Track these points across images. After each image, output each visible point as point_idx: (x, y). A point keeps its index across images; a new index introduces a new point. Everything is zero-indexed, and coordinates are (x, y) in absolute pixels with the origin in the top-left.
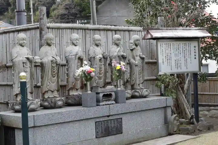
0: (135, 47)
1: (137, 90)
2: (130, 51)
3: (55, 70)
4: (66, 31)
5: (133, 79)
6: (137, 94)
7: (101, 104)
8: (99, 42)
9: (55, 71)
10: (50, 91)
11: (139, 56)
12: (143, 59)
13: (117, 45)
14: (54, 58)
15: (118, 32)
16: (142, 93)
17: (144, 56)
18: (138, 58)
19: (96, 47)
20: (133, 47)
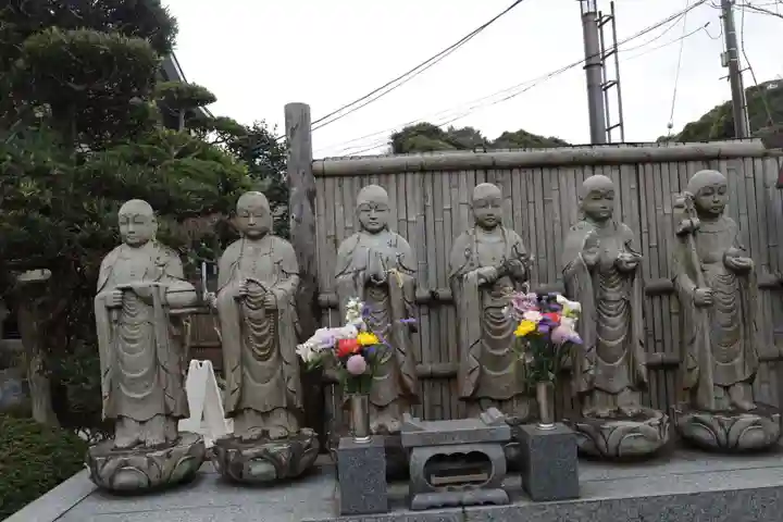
0: (696, 221)
1: (706, 417)
2: (677, 241)
3: (266, 331)
4: (397, 181)
5: (691, 364)
6: (702, 434)
7: (418, 499)
8: (490, 210)
9: (266, 336)
10: (252, 412)
11: (722, 264)
12: (741, 272)
13: (599, 219)
14: (260, 285)
15: (648, 166)
16: (727, 434)
17: (747, 261)
18: (718, 270)
19: (481, 234)
20: (686, 223)
